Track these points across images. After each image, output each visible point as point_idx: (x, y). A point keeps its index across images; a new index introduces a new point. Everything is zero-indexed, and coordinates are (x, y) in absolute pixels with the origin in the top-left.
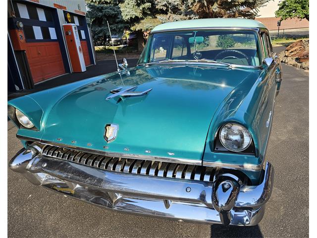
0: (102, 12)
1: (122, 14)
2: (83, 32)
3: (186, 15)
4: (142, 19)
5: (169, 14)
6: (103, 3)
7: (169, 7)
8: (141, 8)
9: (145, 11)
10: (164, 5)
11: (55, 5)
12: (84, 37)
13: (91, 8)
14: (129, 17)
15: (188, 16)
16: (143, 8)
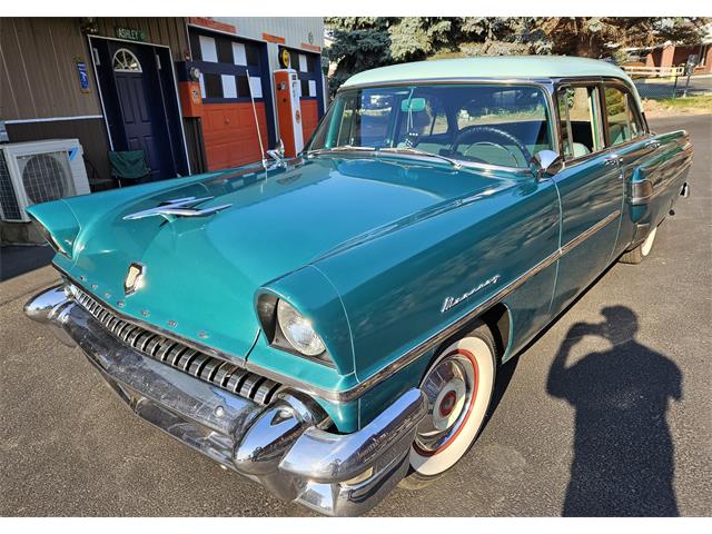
0: (356, 44)
1: (392, 47)
2: (312, 84)
3: (525, 42)
4: (431, 54)
5: (488, 41)
6: (361, 28)
7: (491, 26)
8: (430, 33)
9: (438, 38)
10: (478, 24)
11: (265, 36)
12: (313, 93)
13: (339, 38)
14: (403, 51)
15: (529, 44)
16: (434, 33)
